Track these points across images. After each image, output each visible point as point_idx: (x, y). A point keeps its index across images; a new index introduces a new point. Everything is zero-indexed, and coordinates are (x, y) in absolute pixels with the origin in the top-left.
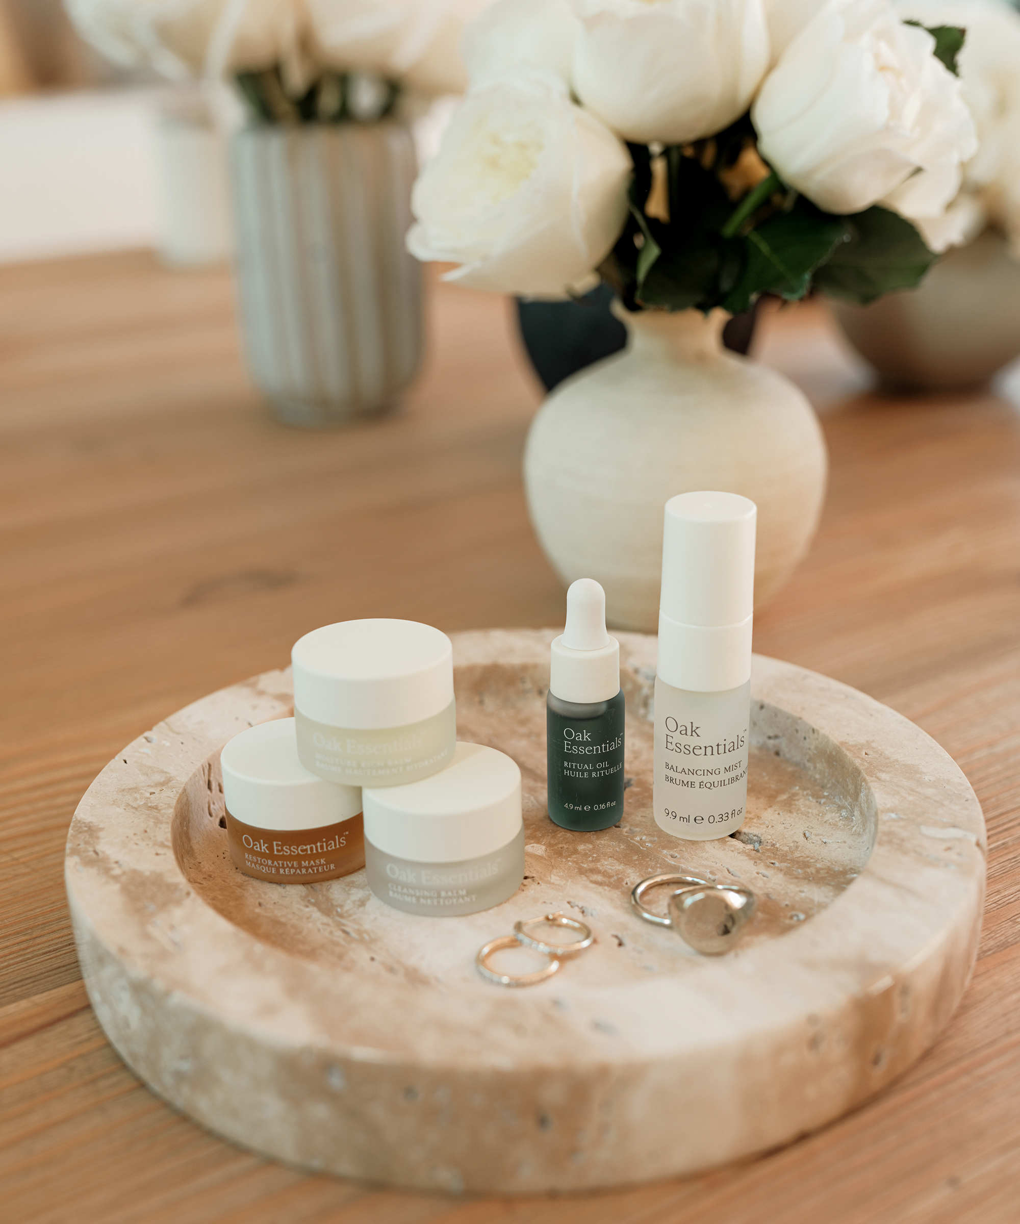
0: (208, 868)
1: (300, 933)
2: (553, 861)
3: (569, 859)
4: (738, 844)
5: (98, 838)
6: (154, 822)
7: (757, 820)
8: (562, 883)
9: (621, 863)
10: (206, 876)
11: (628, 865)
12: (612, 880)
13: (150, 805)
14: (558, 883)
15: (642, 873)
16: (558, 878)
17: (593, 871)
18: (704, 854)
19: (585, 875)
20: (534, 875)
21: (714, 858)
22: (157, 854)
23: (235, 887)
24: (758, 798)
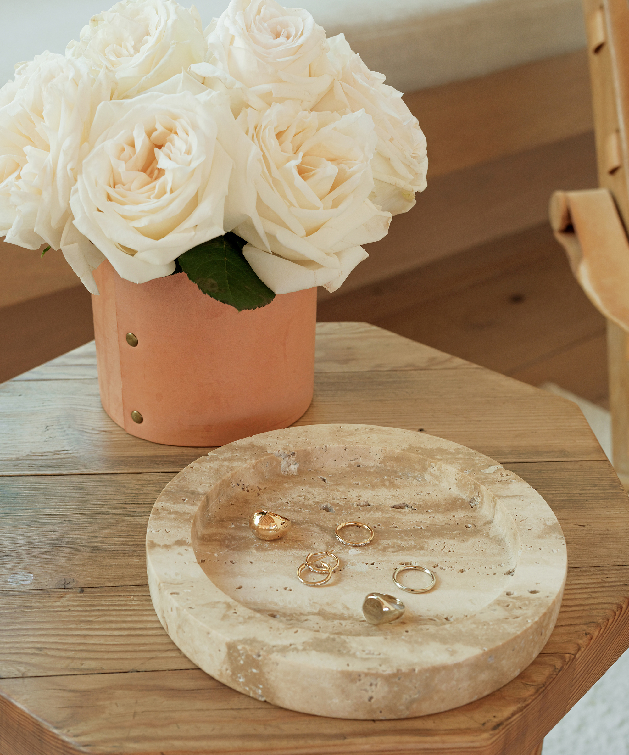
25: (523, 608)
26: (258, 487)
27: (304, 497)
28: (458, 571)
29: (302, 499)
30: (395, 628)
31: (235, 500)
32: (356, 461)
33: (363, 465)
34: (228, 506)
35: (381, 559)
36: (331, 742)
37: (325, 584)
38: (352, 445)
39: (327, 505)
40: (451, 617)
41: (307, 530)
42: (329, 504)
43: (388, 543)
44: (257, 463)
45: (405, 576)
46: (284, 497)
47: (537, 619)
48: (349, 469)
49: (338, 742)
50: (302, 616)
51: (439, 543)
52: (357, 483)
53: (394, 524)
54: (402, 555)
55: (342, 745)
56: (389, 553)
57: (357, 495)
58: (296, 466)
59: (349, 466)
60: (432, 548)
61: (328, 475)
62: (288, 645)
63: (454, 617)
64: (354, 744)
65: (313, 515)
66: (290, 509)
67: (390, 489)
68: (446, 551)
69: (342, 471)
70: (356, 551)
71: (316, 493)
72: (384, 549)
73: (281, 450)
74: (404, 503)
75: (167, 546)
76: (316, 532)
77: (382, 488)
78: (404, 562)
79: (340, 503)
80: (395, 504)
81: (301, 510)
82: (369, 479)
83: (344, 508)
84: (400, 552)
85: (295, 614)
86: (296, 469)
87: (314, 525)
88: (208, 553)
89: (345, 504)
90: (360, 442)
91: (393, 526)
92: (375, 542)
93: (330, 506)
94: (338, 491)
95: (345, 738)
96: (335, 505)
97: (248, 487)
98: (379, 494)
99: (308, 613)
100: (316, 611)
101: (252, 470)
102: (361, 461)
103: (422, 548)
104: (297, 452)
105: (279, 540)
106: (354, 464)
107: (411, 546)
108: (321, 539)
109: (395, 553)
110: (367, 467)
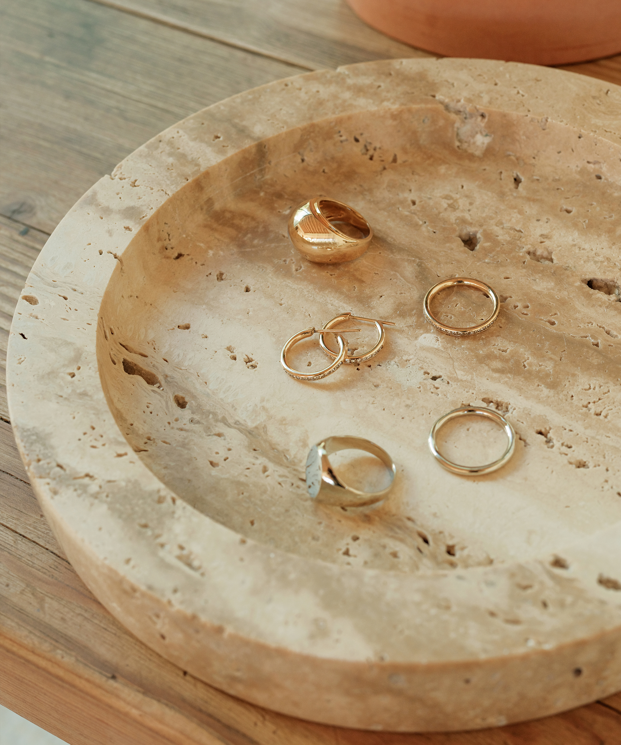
0: (143, 429)
1: (265, 492)
2: (449, 351)
3: (463, 346)
4: (601, 295)
5: (52, 447)
6: (94, 414)
7: (608, 263)
8: (469, 378)
9: (510, 341)
10: (146, 440)
11: (516, 342)
12: (510, 364)
13: (78, 391)
14: (464, 378)
15: (533, 350)
16: (463, 373)
17: (490, 357)
18: (577, 315)
19: (485, 363)
20: (441, 374)
21: (588, 318)
22: (120, 455)
23: (179, 448)
24: (599, 235)
25: (551, 609)
26: (395, 156)
27: (450, 202)
28: (572, 461)
29: (444, 204)
30: (343, 522)
31: (335, 165)
32: (597, 166)
33: (606, 179)
34: (314, 173)
35: (460, 374)
36: (87, 673)
37: (317, 381)
38: (592, 134)
39: (477, 232)
40: (463, 549)
41: (393, 265)
42: (481, 231)
43: (505, 349)
44: (401, 112)
45: (468, 427)
46: (420, 189)
47: (548, 647)
48: (578, 177)
49: (97, 678)
50: (221, 424)
51: (597, 388)
52: (569, 208)
53: (555, 314)
54: (506, 383)
55: (99, 687)
56: (486, 368)
57: (545, 232)
58: (487, 140)
59: (582, 172)
60: (572, 393)
61: (533, 176)
62: (83, 474)
63: (466, 552)
64: (118, 697)
65: (432, 241)
66: (407, 216)
67: (614, 244)
68: (592, 411)
69: (561, 177)
70: (434, 341)
71: (478, 202)
72: (483, 360)
73: (462, 101)
74: (615, 280)
75: (107, 211)
76: (403, 277)
77: (603, 237)
78: (494, 399)
79: (500, 238)
80: (596, 277)
81: (421, 226)
82: (598, 209)
83: (498, 249)
84: (509, 375)
85: (215, 414)
86: (485, 145)
87: (414, 261)
88: (202, 245)
89: (509, 243)
90: (613, 132)
91: (549, 318)
92: (484, 337)
93: (480, 236)
94: (521, 212)
95: (114, 677)
96: (488, 236)
97: (378, 150)
98: (587, 246)
99: (237, 423)
100: (251, 425)
101: (390, 122)
102: (605, 169)
103: (553, 386)
104: (490, 115)
105: (331, 267)
106: (592, 171)
107: (539, 371)
108: (399, 292)
109: (496, 375)
110: (611, 185)
